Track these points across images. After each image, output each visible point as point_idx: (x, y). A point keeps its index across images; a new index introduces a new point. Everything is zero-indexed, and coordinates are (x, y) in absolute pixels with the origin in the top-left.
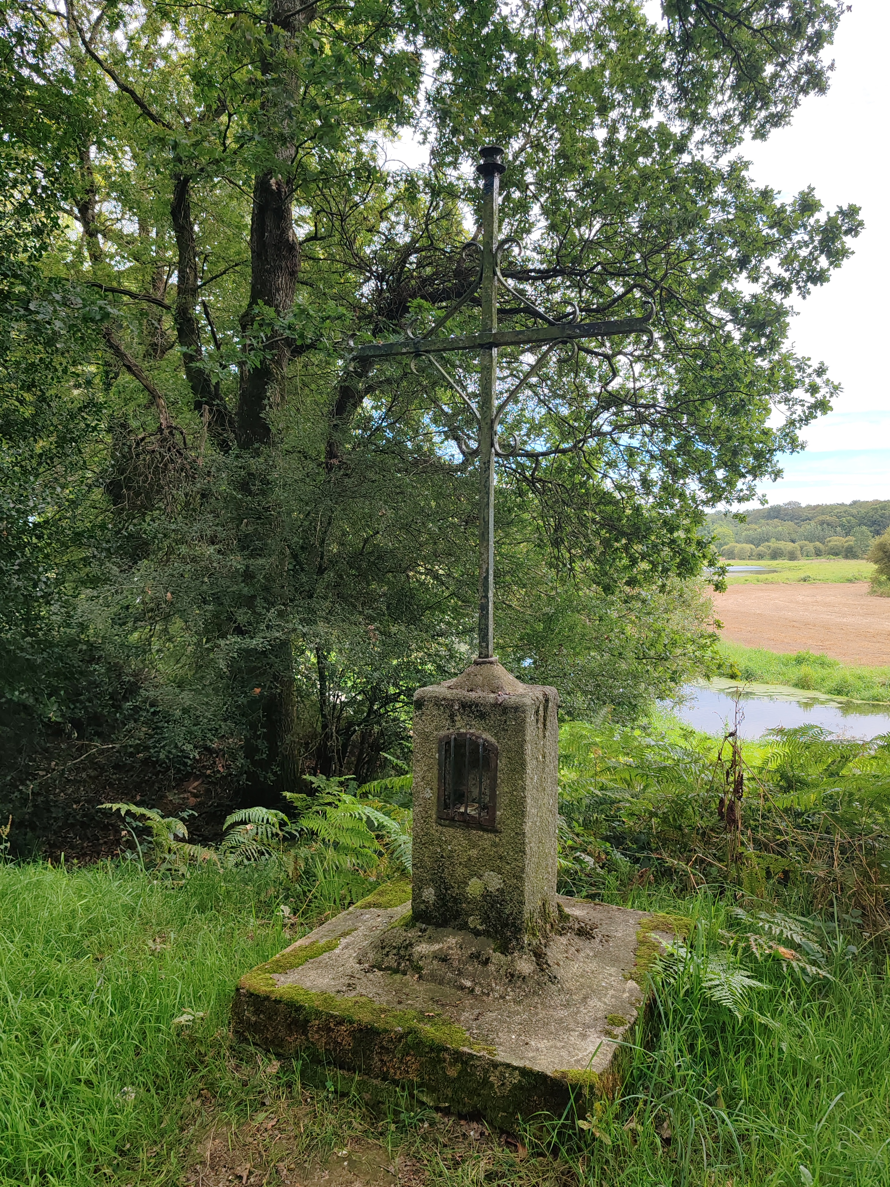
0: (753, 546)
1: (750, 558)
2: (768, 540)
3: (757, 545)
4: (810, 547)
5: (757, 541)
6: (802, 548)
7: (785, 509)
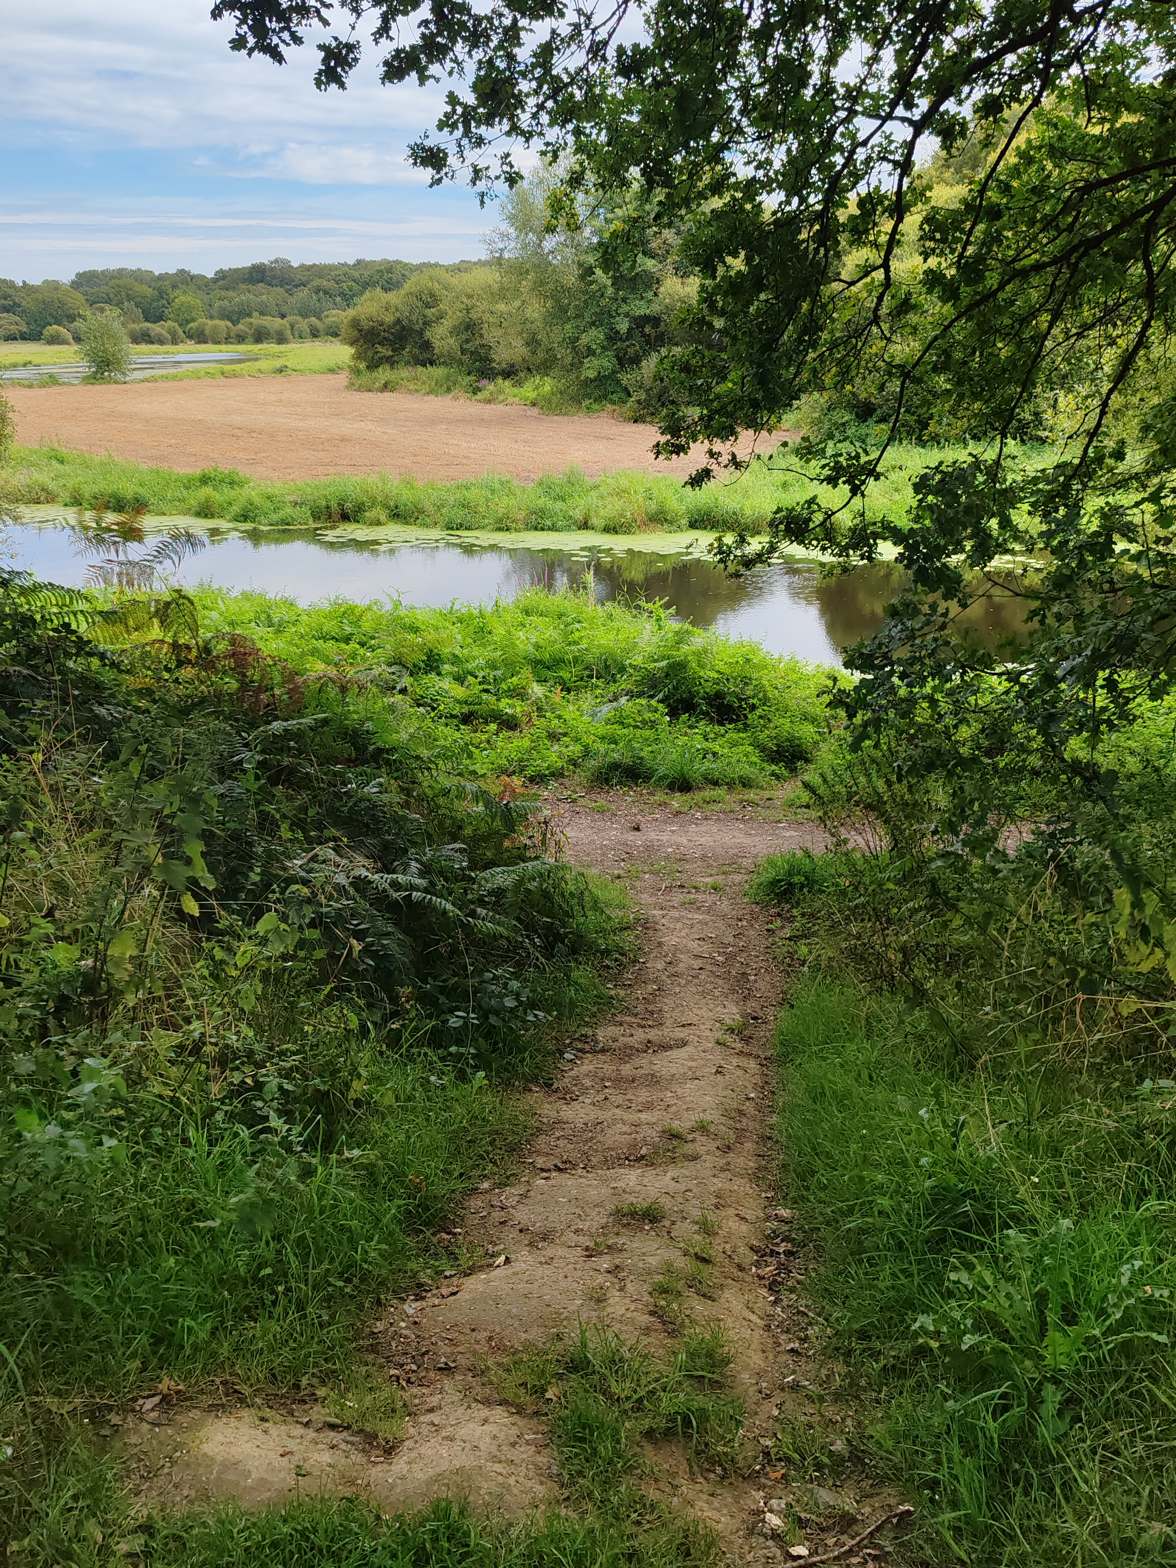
0: (229, 324)
1: (227, 340)
2: (250, 315)
3: (235, 323)
4: (303, 325)
5: (234, 316)
6: (292, 327)
7: (272, 269)
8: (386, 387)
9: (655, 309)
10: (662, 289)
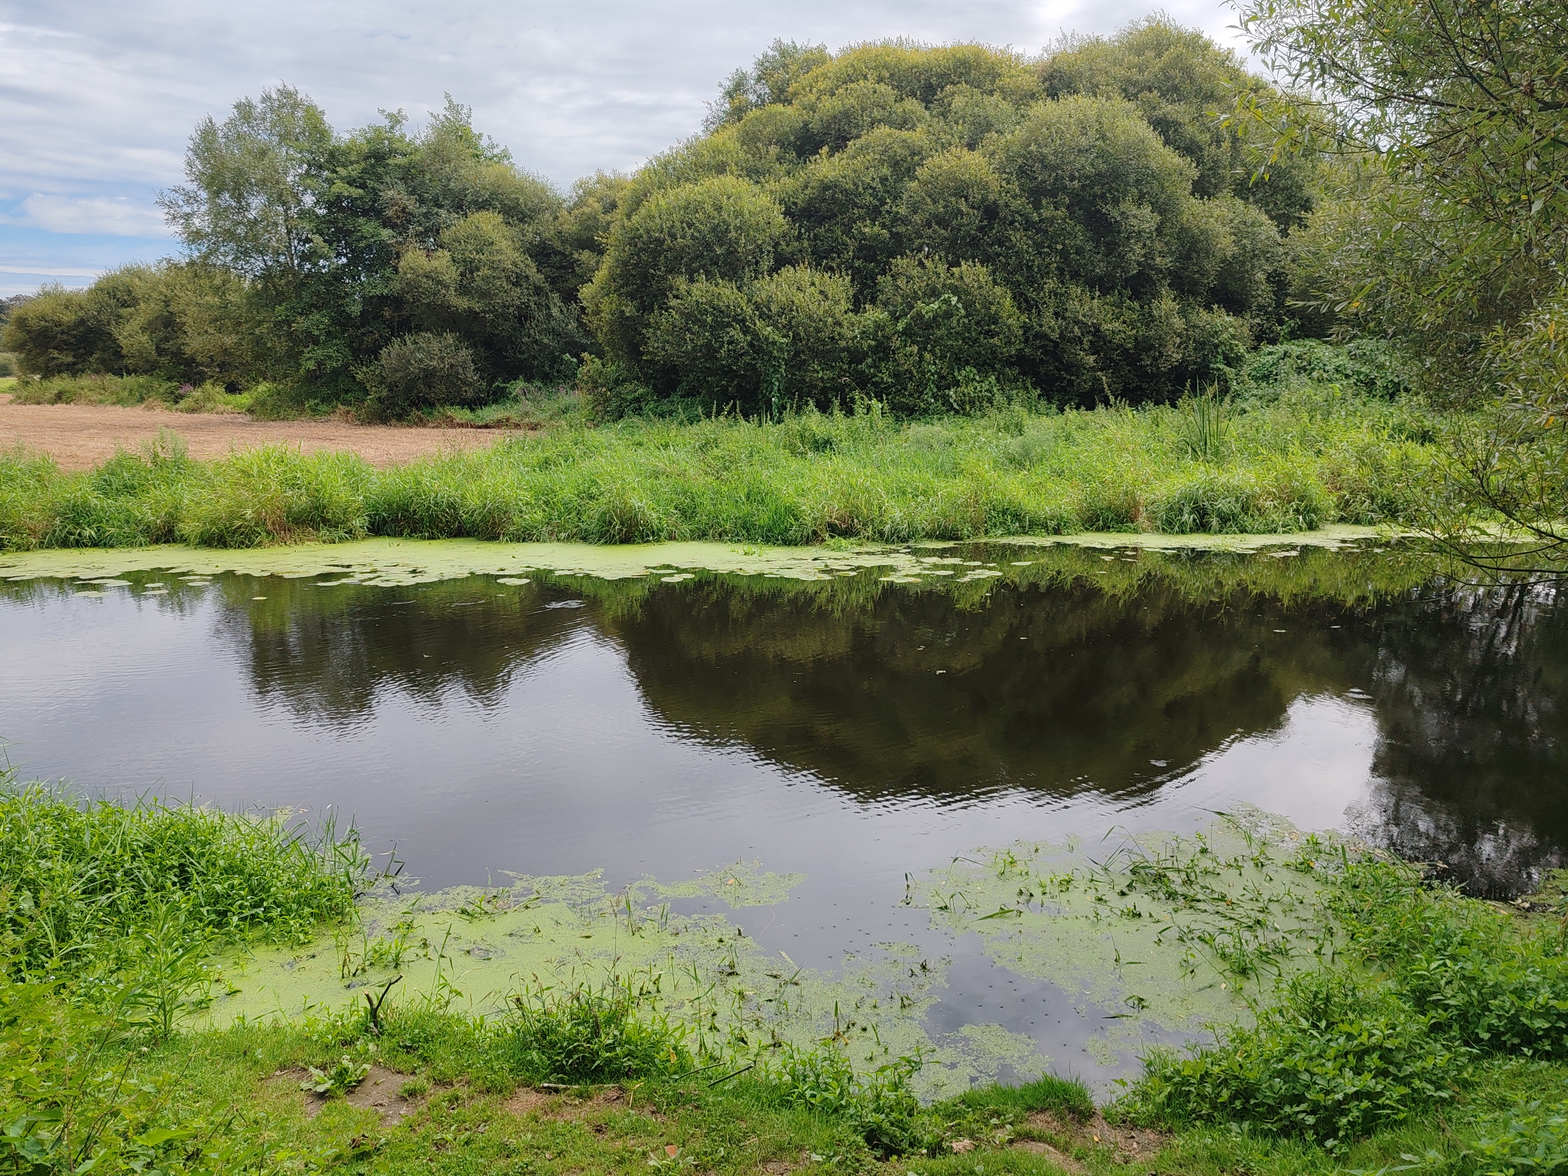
8: (59, 398)
9: (396, 286)
10: (402, 263)
